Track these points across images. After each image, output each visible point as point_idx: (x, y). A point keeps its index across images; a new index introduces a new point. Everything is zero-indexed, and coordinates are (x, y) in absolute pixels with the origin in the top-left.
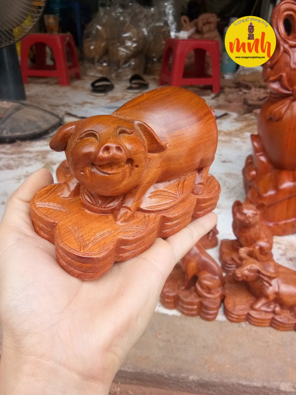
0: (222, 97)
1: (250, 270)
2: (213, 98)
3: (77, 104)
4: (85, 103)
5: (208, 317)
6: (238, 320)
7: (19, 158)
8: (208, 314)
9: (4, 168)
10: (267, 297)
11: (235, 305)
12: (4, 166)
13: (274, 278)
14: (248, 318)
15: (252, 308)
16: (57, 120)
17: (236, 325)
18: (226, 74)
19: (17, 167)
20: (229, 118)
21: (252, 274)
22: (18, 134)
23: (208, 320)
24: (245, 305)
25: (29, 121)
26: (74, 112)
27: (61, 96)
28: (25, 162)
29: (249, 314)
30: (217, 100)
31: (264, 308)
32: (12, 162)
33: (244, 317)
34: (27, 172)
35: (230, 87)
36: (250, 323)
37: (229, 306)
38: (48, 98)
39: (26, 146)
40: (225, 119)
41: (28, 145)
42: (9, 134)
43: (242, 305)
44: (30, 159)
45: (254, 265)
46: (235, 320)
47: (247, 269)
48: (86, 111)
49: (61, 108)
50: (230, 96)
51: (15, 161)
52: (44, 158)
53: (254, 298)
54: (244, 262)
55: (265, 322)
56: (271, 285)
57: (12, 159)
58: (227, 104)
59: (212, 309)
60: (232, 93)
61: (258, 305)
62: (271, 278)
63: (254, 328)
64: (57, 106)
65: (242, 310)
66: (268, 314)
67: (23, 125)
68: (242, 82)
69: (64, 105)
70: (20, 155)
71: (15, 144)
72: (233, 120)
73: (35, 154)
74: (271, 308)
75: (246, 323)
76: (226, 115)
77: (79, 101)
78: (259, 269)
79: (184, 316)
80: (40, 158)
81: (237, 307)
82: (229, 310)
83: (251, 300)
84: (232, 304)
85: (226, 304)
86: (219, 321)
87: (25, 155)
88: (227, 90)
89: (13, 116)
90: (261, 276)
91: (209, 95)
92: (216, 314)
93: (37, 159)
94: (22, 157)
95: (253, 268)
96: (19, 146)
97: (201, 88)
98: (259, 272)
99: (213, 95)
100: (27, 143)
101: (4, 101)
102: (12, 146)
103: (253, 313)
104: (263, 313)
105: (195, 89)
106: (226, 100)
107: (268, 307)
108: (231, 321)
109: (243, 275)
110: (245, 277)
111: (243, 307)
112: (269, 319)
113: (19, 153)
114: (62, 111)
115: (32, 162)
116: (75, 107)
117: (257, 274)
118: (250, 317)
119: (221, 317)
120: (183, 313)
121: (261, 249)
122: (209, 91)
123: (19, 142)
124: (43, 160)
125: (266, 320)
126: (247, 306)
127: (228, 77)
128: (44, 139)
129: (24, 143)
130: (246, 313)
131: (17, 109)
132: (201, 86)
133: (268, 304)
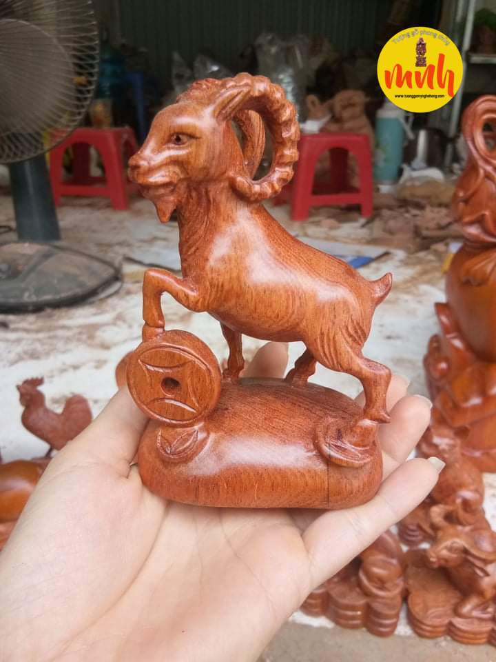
0: (377, 224)
1: (450, 549)
2: (363, 226)
3: (143, 241)
4: (155, 239)
5: (383, 629)
6: (433, 635)
7: (50, 338)
8: (382, 625)
9: (25, 356)
10: (481, 593)
11: (426, 609)
12: (25, 353)
13: (491, 562)
14: (451, 631)
15: (456, 612)
16: (111, 271)
17: (429, 643)
18: (382, 184)
19: (48, 354)
20: (392, 259)
21: (454, 556)
22: (48, 297)
23: (381, 635)
24: (443, 606)
25: (67, 275)
26: (136, 255)
27: (115, 228)
28: (60, 345)
29: (451, 624)
30: (371, 229)
31: (476, 613)
32: (38, 346)
33: (442, 629)
34: (64, 364)
35: (390, 208)
36: (454, 639)
37: (417, 610)
38: (94, 231)
39: (60, 318)
40: (385, 261)
41: (63, 314)
42: (34, 299)
43: (438, 607)
44: (68, 340)
45: (457, 540)
46: (427, 634)
47: (446, 548)
48: (158, 254)
49: (117, 248)
50: (392, 224)
51: (43, 344)
52: (91, 337)
53: (459, 595)
54: (440, 534)
55: (478, 636)
56: (487, 574)
57: (39, 340)
58: (387, 236)
59: (387, 617)
60: (395, 218)
61: (466, 608)
62: (486, 562)
63: (462, 648)
64: (110, 245)
65: (439, 617)
66: (483, 624)
67: (55, 282)
68: (409, 198)
69: (121, 244)
70: (51, 334)
71: (43, 314)
72: (398, 264)
73: (76, 331)
74: (488, 613)
75: (445, 640)
76: (386, 254)
77: (146, 237)
78: (467, 546)
79: (339, 628)
80: (84, 337)
81: (430, 612)
82: (417, 616)
83: (453, 597)
84: (421, 605)
85: (410, 606)
86: (399, 636)
87: (60, 333)
88: (386, 213)
89: (40, 268)
90: (470, 558)
91: (355, 220)
92: (394, 626)
93: (79, 340)
94: (55, 337)
95: (455, 545)
96: (50, 316)
97: (342, 209)
98: (466, 551)
99: (362, 221)
100: (63, 312)
101: (25, 242)
102: (37, 317)
103: (458, 622)
104: (476, 622)
105: (333, 211)
106: (385, 230)
107: (484, 610)
108: (421, 636)
109: (439, 558)
110: (442, 562)
111: (440, 610)
112: (486, 632)
113: (50, 329)
114: (117, 253)
115: (71, 346)
116: (140, 247)
117: (463, 555)
118: (453, 629)
119: (403, 629)
120: (337, 623)
121: (466, 504)
122: (355, 215)
123: (49, 311)
124: (89, 342)
125: (481, 633)
126: (448, 608)
127: (385, 188)
128: (91, 303)
129: (57, 312)
130: (446, 621)
131: (47, 256)
132: (343, 205)
133: (483, 607)
